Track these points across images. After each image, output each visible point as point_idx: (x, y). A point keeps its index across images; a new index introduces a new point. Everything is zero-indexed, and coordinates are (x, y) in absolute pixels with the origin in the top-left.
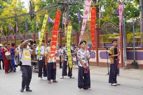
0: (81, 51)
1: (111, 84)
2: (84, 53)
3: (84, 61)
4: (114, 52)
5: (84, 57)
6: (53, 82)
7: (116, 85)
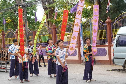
0: (60, 49)
1: (86, 81)
2: (62, 52)
3: (63, 60)
4: (88, 50)
5: (62, 55)
6: (25, 81)
7: (90, 82)
